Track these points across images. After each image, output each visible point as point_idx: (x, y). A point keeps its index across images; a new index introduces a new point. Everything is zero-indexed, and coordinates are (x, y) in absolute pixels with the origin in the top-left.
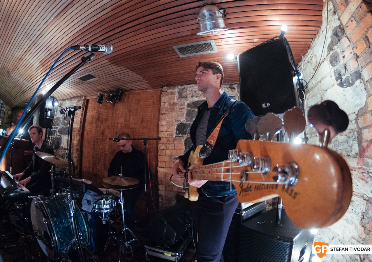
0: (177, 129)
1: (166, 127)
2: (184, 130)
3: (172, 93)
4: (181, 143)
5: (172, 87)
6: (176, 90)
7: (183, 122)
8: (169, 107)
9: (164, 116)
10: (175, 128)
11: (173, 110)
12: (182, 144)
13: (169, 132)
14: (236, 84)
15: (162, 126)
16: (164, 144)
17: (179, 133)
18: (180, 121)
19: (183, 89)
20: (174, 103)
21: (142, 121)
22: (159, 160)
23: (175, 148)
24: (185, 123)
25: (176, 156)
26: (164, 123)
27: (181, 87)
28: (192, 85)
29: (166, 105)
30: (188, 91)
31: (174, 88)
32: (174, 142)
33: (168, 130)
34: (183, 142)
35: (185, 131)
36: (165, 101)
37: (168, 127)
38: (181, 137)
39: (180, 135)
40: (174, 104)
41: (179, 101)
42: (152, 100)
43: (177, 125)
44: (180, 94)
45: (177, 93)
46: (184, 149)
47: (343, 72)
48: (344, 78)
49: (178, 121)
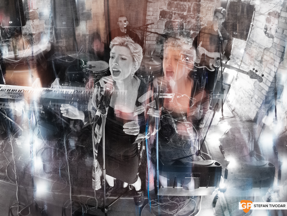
0: (160, 15)
1: (152, 12)
7: (165, 10)
9: (151, 3)
10: (159, 13)
11: (158, 0)
13: (154, 16)
17: (162, 17)
18: (163, 8)
23: (158, 28)
26: (150, 9)
32: (158, 23)
33: (154, 14)
34: (164, 24)
35: (166, 16)
37: (154, 12)
39: (162, 19)
43: (161, 11)
46: (164, 28)
47: (269, 29)
48: (268, 32)
49: (161, 9)
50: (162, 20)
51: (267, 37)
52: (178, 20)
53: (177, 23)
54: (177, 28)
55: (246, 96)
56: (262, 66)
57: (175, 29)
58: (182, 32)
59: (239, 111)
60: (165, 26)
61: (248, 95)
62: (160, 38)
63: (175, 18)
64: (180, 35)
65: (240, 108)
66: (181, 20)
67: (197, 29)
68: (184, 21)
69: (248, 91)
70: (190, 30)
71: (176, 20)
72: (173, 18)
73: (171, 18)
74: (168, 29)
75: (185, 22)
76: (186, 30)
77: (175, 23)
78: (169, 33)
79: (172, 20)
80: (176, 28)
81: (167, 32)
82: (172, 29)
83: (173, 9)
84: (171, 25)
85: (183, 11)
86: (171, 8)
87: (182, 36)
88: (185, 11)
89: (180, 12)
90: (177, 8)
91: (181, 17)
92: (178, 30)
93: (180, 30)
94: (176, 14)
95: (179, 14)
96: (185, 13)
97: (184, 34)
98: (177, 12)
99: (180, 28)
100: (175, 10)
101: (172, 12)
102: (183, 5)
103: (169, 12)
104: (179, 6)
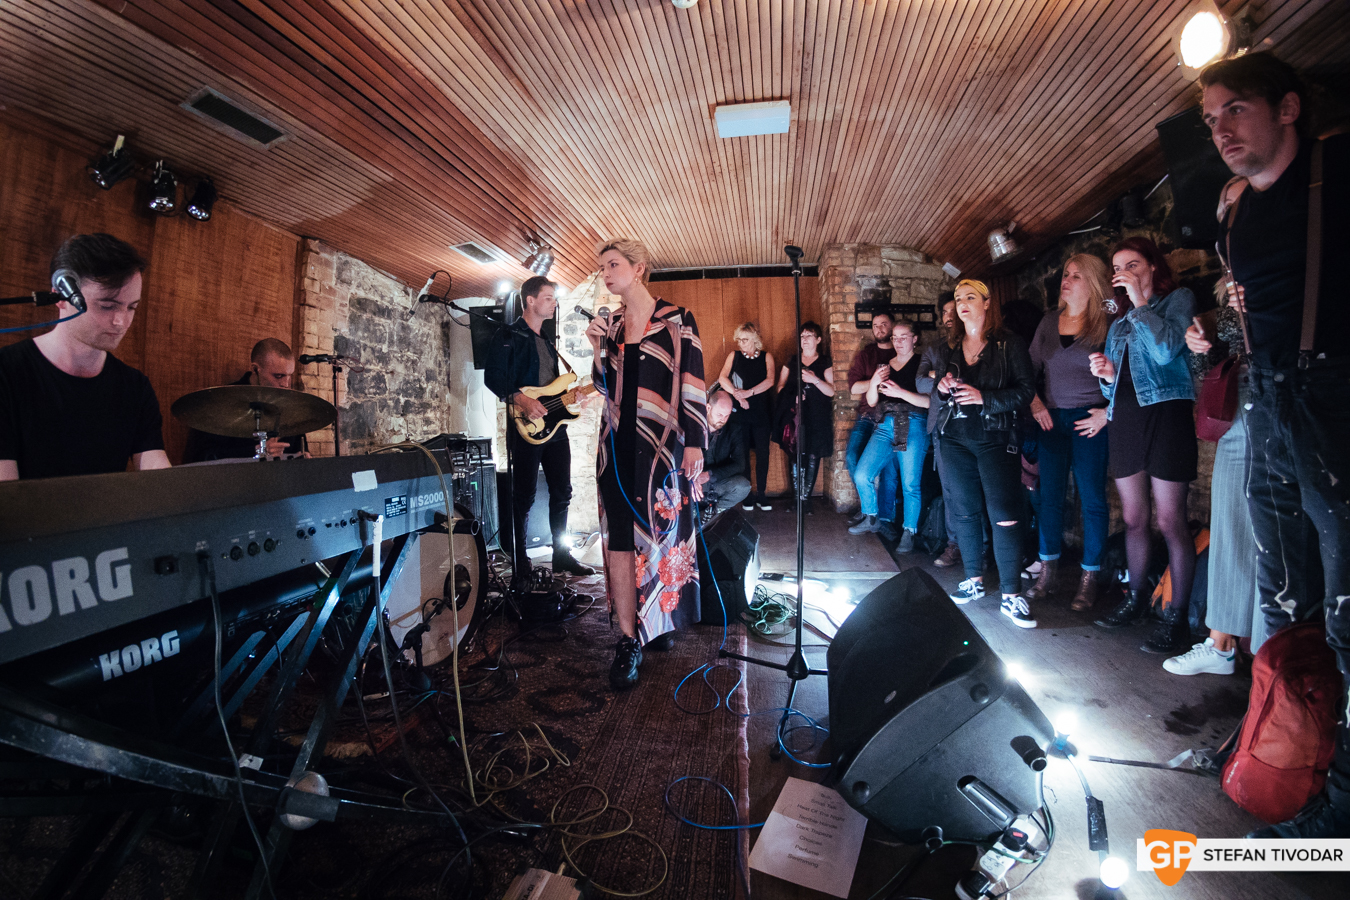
0: (336, 347)
1: (317, 337)
2: (346, 351)
3: (328, 264)
5: (328, 249)
6: (335, 259)
7: (344, 335)
8: (322, 294)
9: (313, 310)
10: (331, 343)
11: (330, 304)
13: (323, 349)
14: (410, 287)
15: (308, 333)
18: (339, 330)
19: (346, 263)
20: (330, 288)
21: (256, 310)
24: (347, 337)
26: (311, 327)
27: (344, 258)
28: (360, 262)
29: (317, 288)
30: (353, 271)
31: (331, 253)
33: (321, 345)
35: (347, 353)
36: (316, 277)
37: (320, 338)
40: (331, 291)
41: (339, 286)
42: (277, 259)
43: (335, 337)
44: (340, 271)
45: (335, 266)
46: (347, 389)
47: (577, 344)
48: (576, 349)
49: (335, 330)
51: (579, 358)
53: (372, 374)
54: (373, 387)
55: (583, 485)
56: (589, 413)
57: (370, 393)
58: (385, 400)
59: (583, 524)
60: (349, 383)
61: (587, 480)
63: (368, 362)
64: (381, 409)
65: (582, 517)
66: (379, 368)
67: (410, 391)
68: (384, 370)
69: (581, 474)
70: (399, 394)
71: (368, 366)
72: (362, 360)
73: (359, 360)
74: (356, 391)
75: (387, 373)
76: (390, 393)
77: (367, 374)
78: (359, 403)
79: (361, 366)
80: (371, 390)
81: (356, 400)
82: (362, 390)
83: (360, 334)
84: (361, 381)
85: (380, 341)
86: (357, 330)
87: (385, 410)
88: (384, 343)
89: (374, 344)
90: (369, 331)
91: (378, 357)
92: (375, 394)
93: (379, 394)
94: (368, 349)
95: (373, 350)
96: (385, 349)
97: (389, 406)
98: (369, 344)
99: (379, 388)
100: (364, 338)
101: (359, 343)
102: (379, 325)
103: (354, 341)
104: (372, 328)
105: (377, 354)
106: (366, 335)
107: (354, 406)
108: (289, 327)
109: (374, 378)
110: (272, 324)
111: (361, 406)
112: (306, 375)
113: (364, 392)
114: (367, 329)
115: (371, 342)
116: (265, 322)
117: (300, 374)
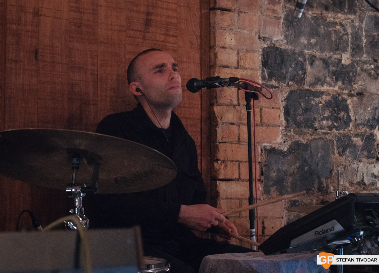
0: (265, 64)
1: (236, 52)
2: (281, 68)
4: (277, 106)
7: (277, 45)
9: (227, 16)
10: (258, 58)
11: (252, 2)
12: (279, 109)
13: (244, 68)
15: (223, 48)
16: (234, 106)
17: (271, 76)
18: (270, 39)
22: (221, 155)
23: (261, 121)
24: (283, 48)
25: (266, 144)
26: (229, 39)
33: (242, 63)
34: (282, 104)
35: (284, 71)
37: (241, 54)
38: (275, 87)
39: (274, 83)
43: (263, 49)
46: (284, 123)
49: (264, 39)
50: (273, 87)
52: (325, 88)
53: (324, 98)
54: (327, 118)
57: (321, 127)
58: (348, 137)
60: (287, 113)
62: (274, 167)
63: (318, 81)
64: (341, 150)
66: (336, 88)
68: (346, 92)
70: (373, 127)
71: (319, 88)
72: (309, 79)
73: (303, 80)
74: (298, 125)
75: (351, 95)
76: (357, 125)
77: (317, 100)
78: (304, 142)
79: (306, 87)
80: (324, 122)
81: (297, 138)
82: (309, 124)
83: (304, 40)
84: (306, 110)
85: (338, 47)
86: (297, 36)
87: (347, 152)
88: (345, 50)
89: (327, 54)
90: (318, 35)
91: (334, 73)
92: (330, 128)
93: (337, 128)
94: (317, 63)
95: (326, 62)
96: (346, 59)
97: (354, 146)
98: (318, 54)
99: (336, 119)
100: (310, 46)
101: (301, 54)
102: (335, 24)
103: (293, 53)
104: (322, 30)
105: (332, 69)
106: (313, 41)
107: (296, 147)
108: (196, 41)
109: (328, 105)
110: (171, 39)
111: (306, 147)
112: (220, 105)
113: (312, 127)
114: (314, 33)
115: (322, 50)
116: (162, 38)
117: (212, 105)
